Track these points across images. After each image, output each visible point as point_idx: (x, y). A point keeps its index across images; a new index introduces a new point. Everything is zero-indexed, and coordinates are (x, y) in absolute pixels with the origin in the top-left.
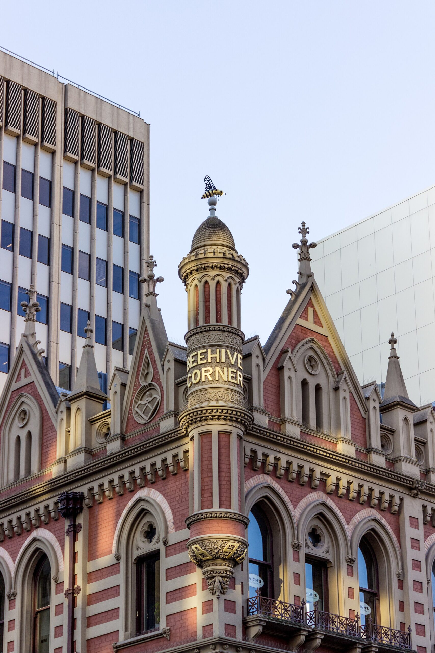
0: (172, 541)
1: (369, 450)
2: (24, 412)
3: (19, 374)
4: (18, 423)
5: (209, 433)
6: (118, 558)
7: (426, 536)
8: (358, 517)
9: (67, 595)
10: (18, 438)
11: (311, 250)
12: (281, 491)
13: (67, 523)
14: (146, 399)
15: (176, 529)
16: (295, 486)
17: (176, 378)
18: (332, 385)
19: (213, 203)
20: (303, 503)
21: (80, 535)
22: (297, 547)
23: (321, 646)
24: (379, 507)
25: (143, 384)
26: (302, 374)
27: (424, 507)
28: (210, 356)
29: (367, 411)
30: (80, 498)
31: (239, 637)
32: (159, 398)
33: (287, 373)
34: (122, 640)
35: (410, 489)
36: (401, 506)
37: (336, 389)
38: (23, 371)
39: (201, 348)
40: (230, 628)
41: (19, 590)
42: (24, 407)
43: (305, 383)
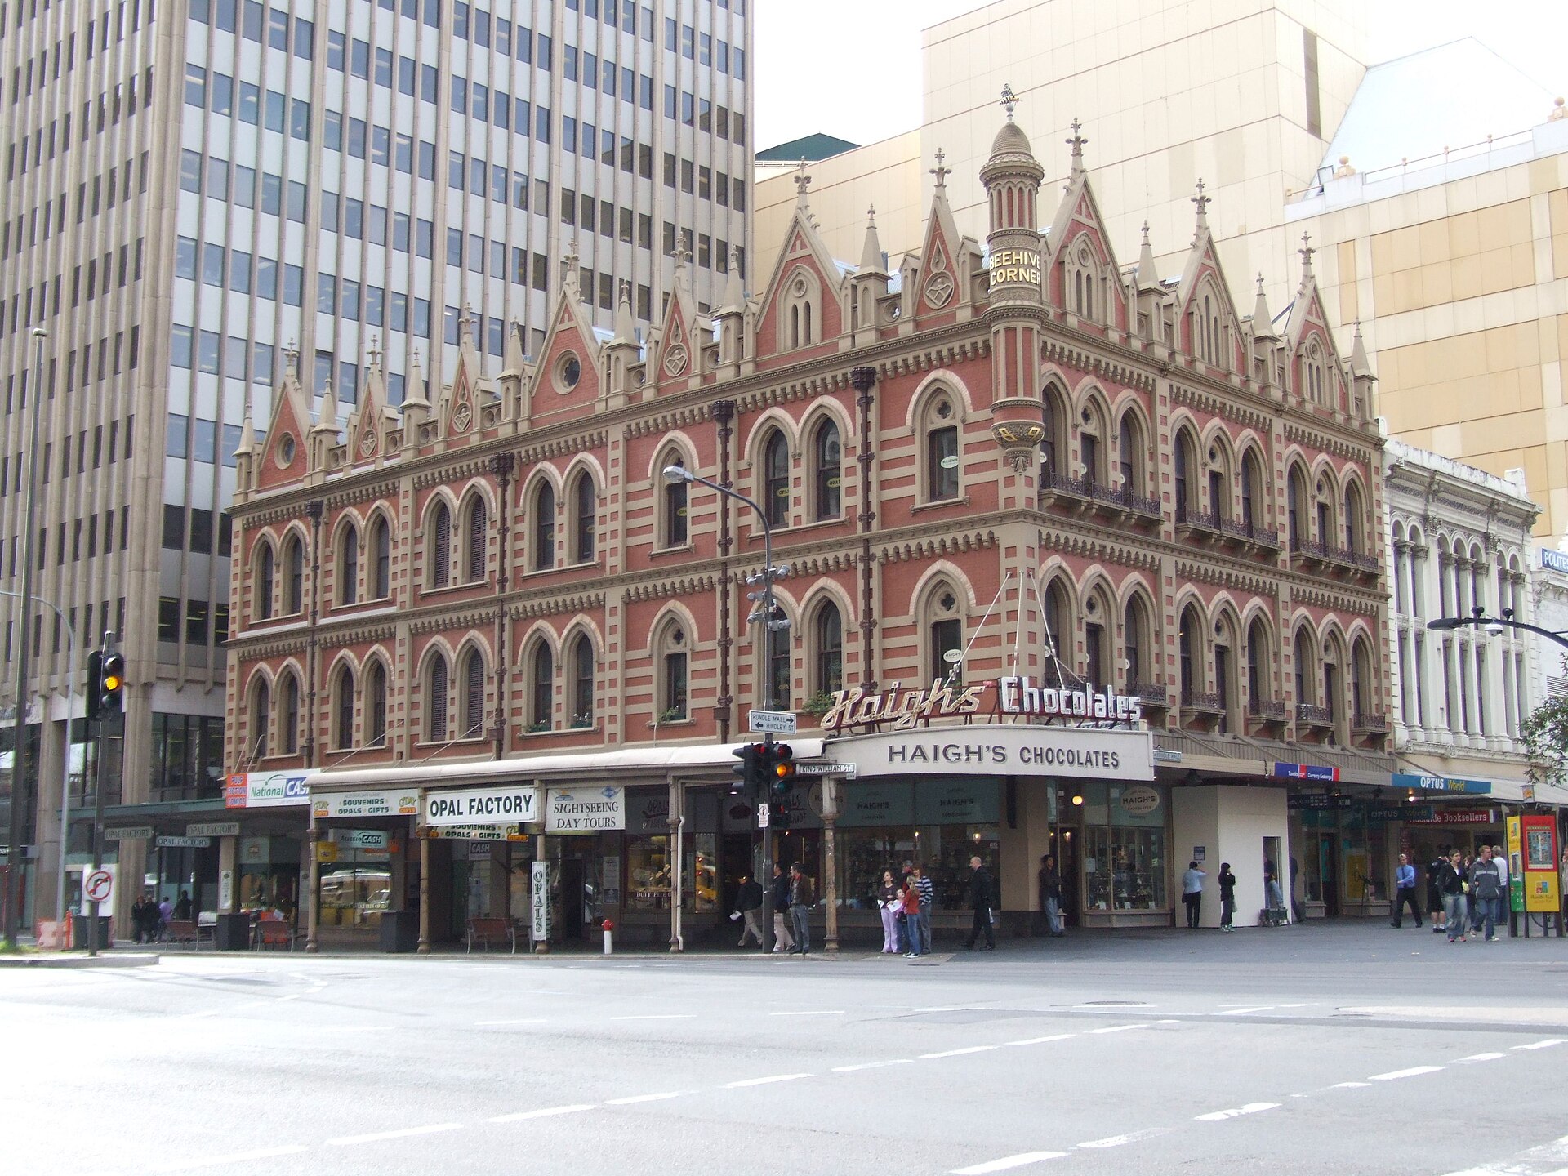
0: (970, 420)
1: (1129, 336)
2: (801, 283)
3: (794, 245)
4: (794, 293)
5: (1015, 329)
6: (913, 431)
7: (1172, 412)
8: (1120, 397)
9: (860, 459)
10: (795, 308)
11: (1083, 145)
12: (1063, 376)
13: (858, 395)
14: (939, 286)
15: (975, 409)
16: (1073, 371)
17: (972, 270)
18: (1100, 276)
19: (1010, 109)
20: (1079, 387)
21: (873, 407)
22: (1075, 426)
23: (1096, 514)
24: (1137, 388)
25: (935, 271)
26: (1078, 267)
27: (1171, 386)
28: (1014, 258)
29: (1126, 298)
30: (871, 372)
31: (1035, 509)
32: (952, 286)
33: (1067, 267)
34: (918, 505)
35: (1162, 370)
36: (1154, 386)
37: (1104, 279)
38: (798, 242)
39: (1006, 250)
40: (1029, 500)
41: (804, 452)
42: (800, 278)
43: (1079, 274)
